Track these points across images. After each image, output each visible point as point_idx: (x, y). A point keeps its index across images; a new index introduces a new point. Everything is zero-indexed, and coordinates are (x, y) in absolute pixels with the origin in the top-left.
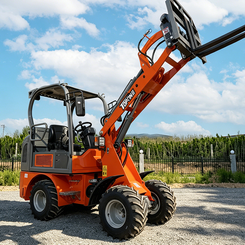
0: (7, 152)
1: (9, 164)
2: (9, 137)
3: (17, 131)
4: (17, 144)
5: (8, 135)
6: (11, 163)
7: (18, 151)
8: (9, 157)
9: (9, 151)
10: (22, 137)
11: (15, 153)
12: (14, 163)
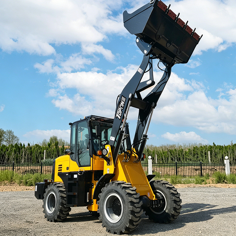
0: (37, 158)
1: (39, 168)
2: (38, 145)
3: (45, 140)
4: (45, 151)
5: (37, 144)
6: (40, 167)
7: (46, 157)
8: (39, 162)
9: (39, 157)
10: (49, 145)
11: (43, 159)
12: (43, 167)
